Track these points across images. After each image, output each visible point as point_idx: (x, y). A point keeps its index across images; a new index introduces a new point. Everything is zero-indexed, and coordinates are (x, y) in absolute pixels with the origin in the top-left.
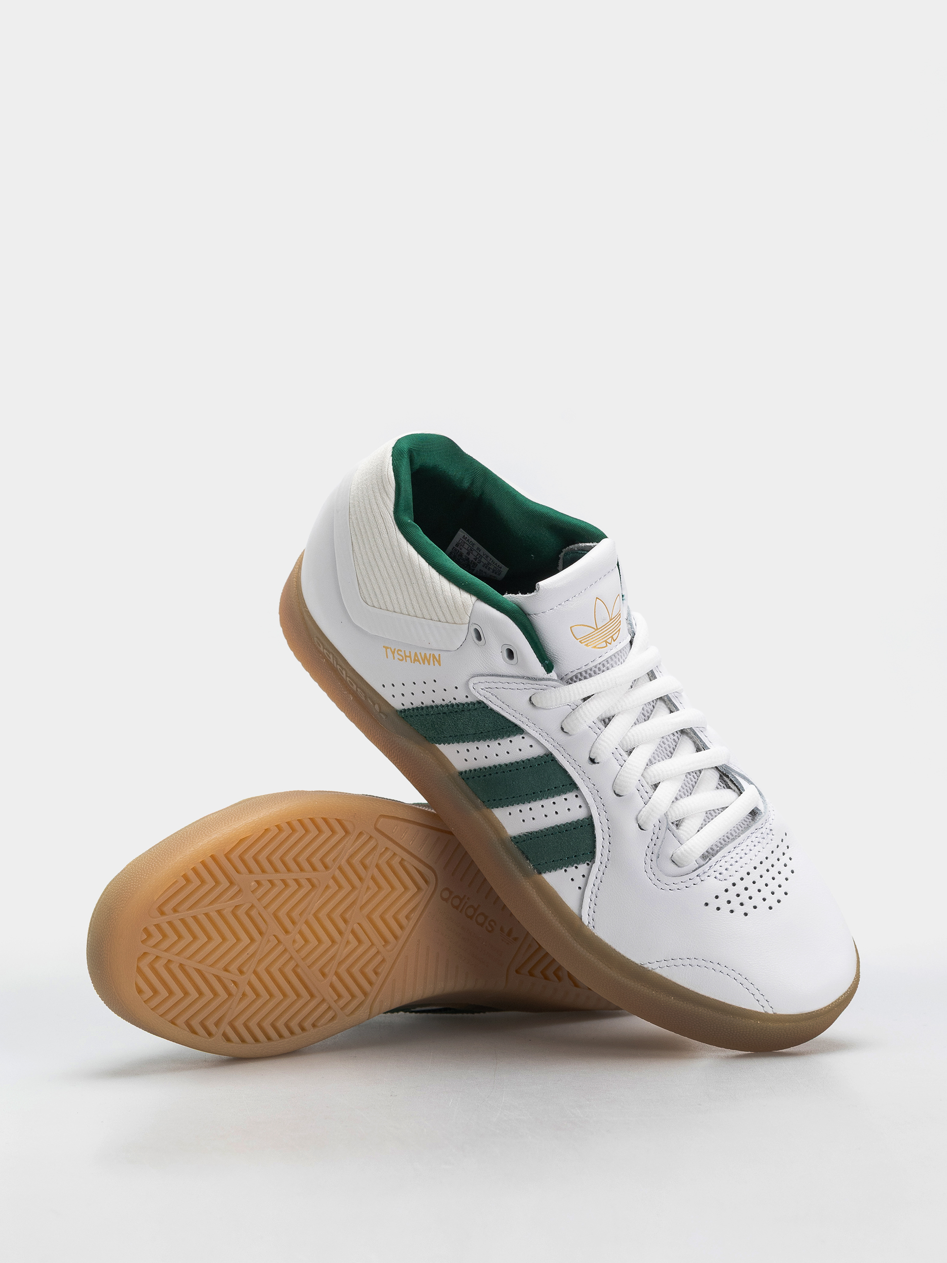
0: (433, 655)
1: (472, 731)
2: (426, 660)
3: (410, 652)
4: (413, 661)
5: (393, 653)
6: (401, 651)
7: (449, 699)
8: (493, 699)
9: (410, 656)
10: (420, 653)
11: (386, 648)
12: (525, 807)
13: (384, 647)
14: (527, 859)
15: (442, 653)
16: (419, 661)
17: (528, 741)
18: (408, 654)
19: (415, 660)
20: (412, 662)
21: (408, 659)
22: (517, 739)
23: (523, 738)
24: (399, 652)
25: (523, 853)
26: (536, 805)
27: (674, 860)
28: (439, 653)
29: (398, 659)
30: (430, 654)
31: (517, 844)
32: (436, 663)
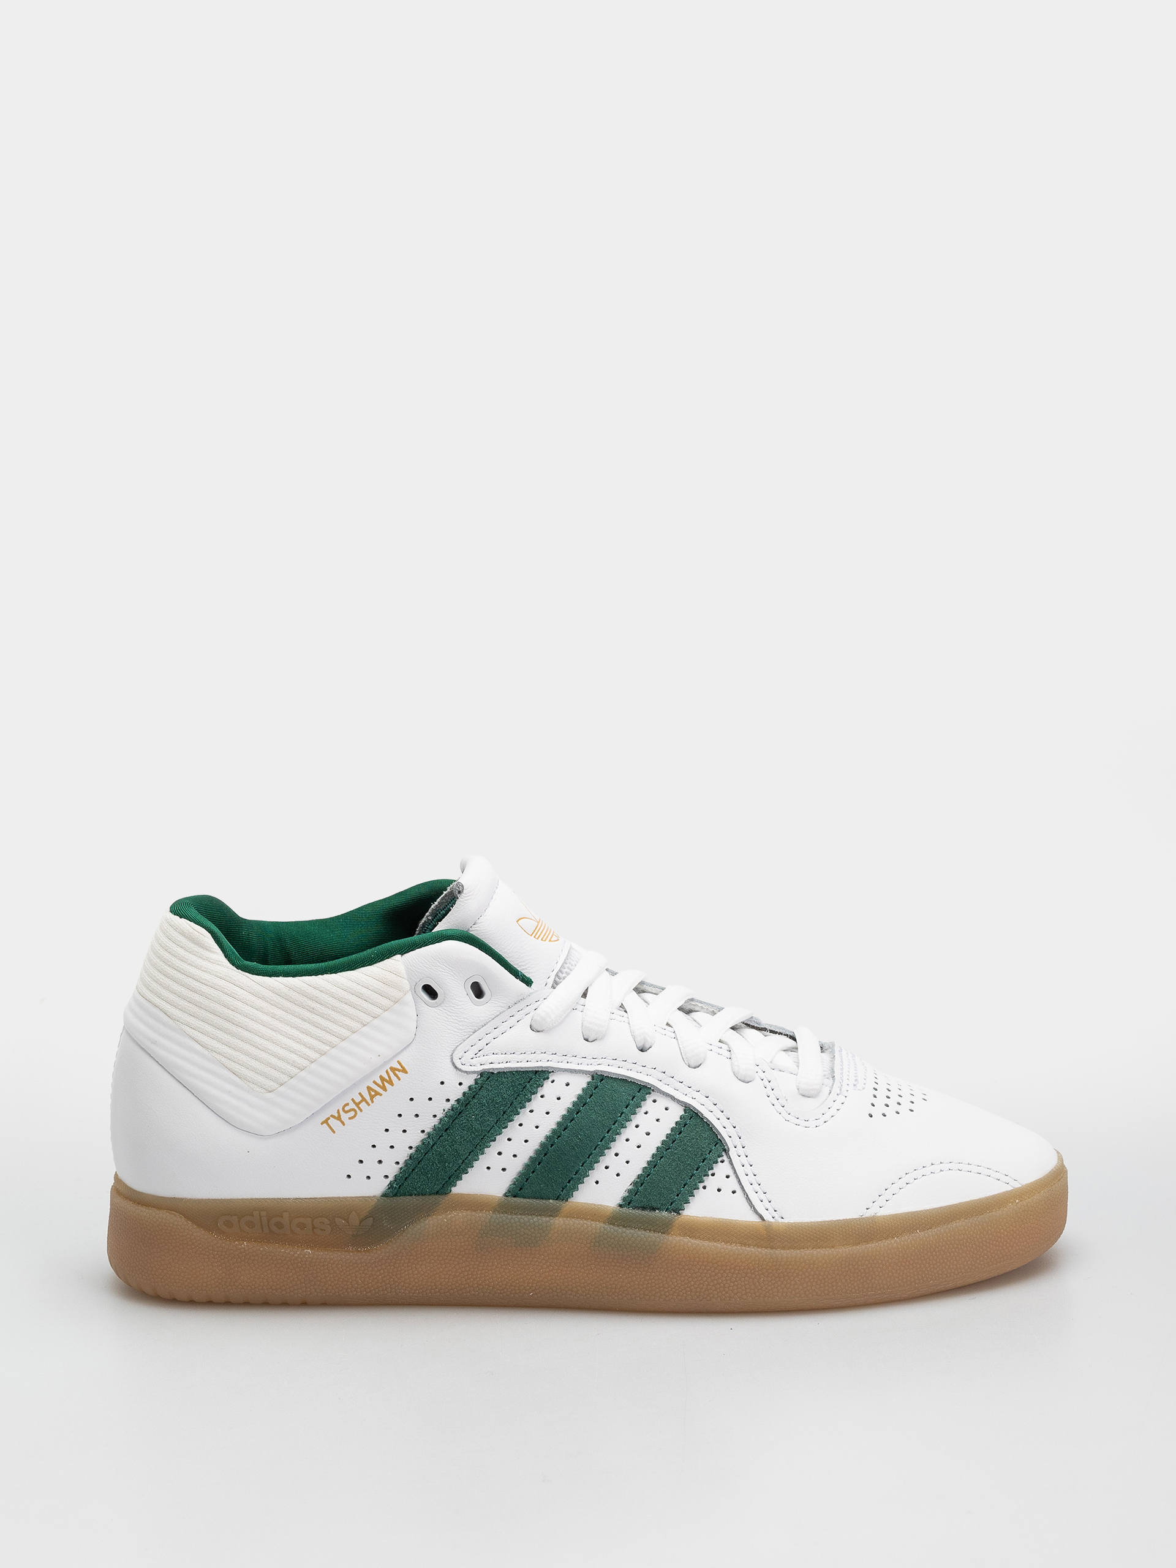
0: (391, 1068)
1: (492, 1120)
2: (385, 1082)
3: (360, 1094)
4: (370, 1102)
5: (339, 1118)
6: (347, 1104)
7: (441, 1108)
8: (492, 1058)
9: (364, 1099)
10: (374, 1082)
11: (326, 1121)
12: (608, 1158)
13: (322, 1124)
14: (654, 1209)
15: (400, 1058)
16: (377, 1093)
17: (560, 1079)
18: (358, 1099)
19: (372, 1097)
20: (369, 1105)
21: (363, 1105)
22: (547, 1088)
23: (553, 1082)
24: (347, 1108)
25: (644, 1208)
26: (619, 1145)
27: (804, 1094)
28: (395, 1060)
29: (350, 1118)
30: (387, 1072)
31: (631, 1205)
32: (400, 1074)
